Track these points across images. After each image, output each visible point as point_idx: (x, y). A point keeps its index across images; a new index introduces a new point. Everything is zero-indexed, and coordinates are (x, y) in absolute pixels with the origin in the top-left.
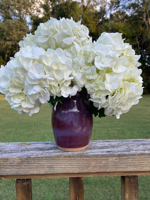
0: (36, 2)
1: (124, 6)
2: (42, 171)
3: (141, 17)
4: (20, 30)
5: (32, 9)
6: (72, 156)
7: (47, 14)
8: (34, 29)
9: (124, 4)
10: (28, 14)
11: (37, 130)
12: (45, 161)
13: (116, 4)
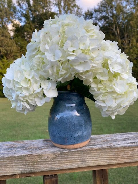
0: (18, 11)
1: (97, 18)
2: (75, 165)
3: (111, 28)
4: (3, 36)
5: (14, 18)
6: (102, 149)
7: (28, 22)
8: (15, 35)
9: (96, 16)
10: (10, 21)
11: (20, 130)
12: (78, 155)
13: (89, 16)
